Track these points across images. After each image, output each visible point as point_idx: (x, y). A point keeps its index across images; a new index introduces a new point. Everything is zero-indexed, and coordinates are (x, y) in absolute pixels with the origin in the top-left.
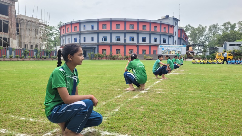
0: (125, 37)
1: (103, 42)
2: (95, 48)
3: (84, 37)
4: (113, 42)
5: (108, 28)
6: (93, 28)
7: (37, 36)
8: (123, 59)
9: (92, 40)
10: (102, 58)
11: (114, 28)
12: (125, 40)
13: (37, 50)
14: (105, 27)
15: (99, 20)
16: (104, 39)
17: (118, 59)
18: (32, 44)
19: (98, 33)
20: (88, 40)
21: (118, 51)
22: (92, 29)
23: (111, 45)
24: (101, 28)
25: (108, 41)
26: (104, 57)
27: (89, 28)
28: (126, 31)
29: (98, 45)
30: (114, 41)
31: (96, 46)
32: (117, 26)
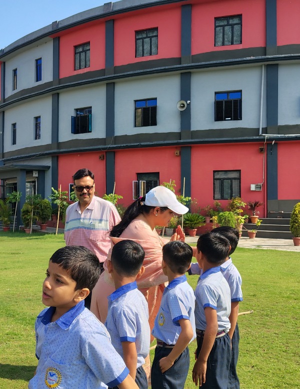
1: (74, 137)
5: (96, 61)
11: (125, 55)
12: (185, 115)
15: (60, 26)
19: (56, 95)
22: (37, 80)
23: (110, 152)
25: (98, 130)
28: (193, 59)
29: (56, 157)
32: (140, 42)
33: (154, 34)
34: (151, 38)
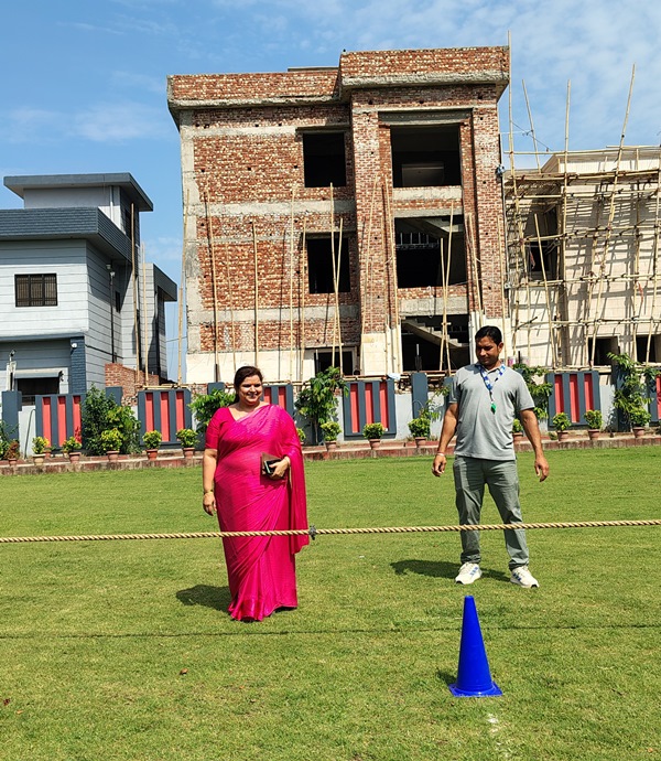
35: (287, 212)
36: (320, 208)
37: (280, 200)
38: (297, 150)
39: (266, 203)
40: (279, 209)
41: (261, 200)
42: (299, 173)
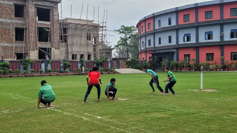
0: (222, 31)
1: (185, 43)
2: (173, 53)
3: (159, 38)
4: (200, 41)
5: (192, 20)
6: (170, 23)
7: (90, 42)
8: (216, 70)
9: (170, 42)
10: (181, 69)
11: (202, 18)
12: (222, 37)
13: (83, 61)
14: (187, 18)
15: (179, 9)
16: (186, 38)
17: (208, 70)
18: (82, 53)
19: (177, 29)
20: (165, 42)
21: (210, 56)
22: (169, 25)
23: (197, 47)
24: (181, 22)
25: (193, 41)
26: (186, 67)
27: (165, 24)
28: (224, 20)
29: (178, 49)
30: (202, 39)
31: (175, 50)
32: (207, 15)
33: (211, 13)
34: (210, 14)
35: (10, 22)
36: (18, 22)
37: (9, 19)
38: (13, 8)
39: (6, 19)
40: (9, 21)
41: (4, 18)
42: (14, 13)
